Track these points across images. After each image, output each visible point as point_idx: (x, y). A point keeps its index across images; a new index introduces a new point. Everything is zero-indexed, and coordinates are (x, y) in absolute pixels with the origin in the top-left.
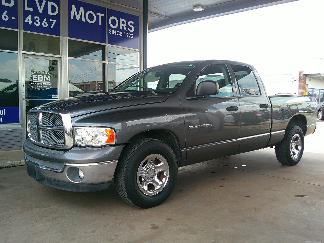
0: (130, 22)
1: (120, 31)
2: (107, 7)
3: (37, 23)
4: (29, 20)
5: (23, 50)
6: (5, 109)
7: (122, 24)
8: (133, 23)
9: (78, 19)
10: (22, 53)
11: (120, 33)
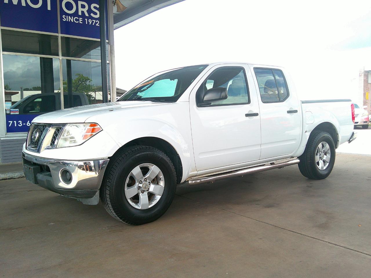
0: (93, 5)
1: (79, 16)
8: (98, 6)
11: (78, 20)
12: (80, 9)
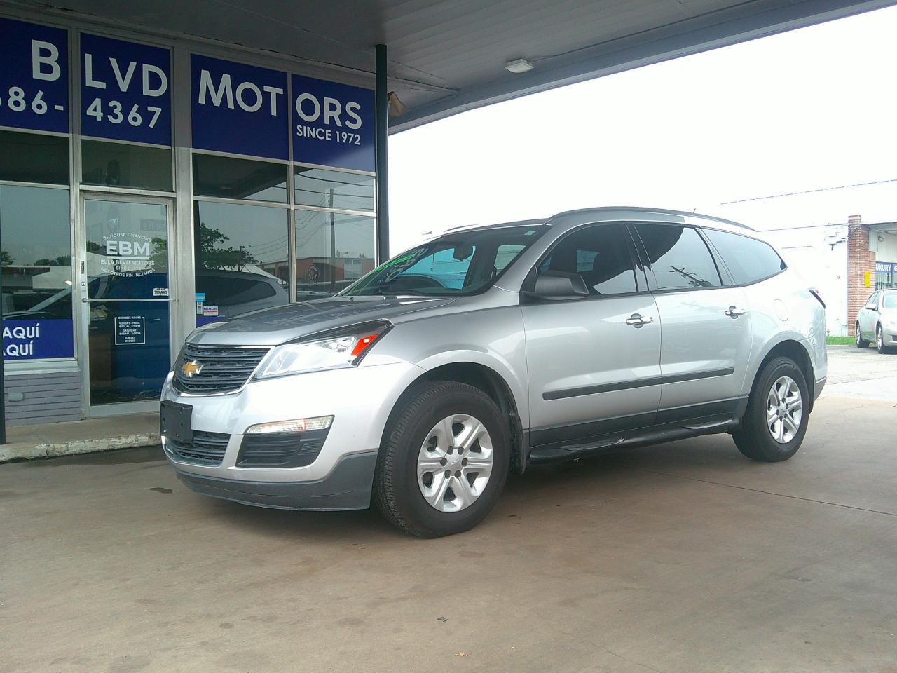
0: (350, 105)
1: (326, 127)
2: (290, 71)
3: (116, 117)
4: (95, 110)
5: (81, 181)
6: (38, 324)
7: (330, 110)
8: (358, 107)
9: (217, 101)
10: (81, 191)
11: (324, 134)
12: (328, 113)
